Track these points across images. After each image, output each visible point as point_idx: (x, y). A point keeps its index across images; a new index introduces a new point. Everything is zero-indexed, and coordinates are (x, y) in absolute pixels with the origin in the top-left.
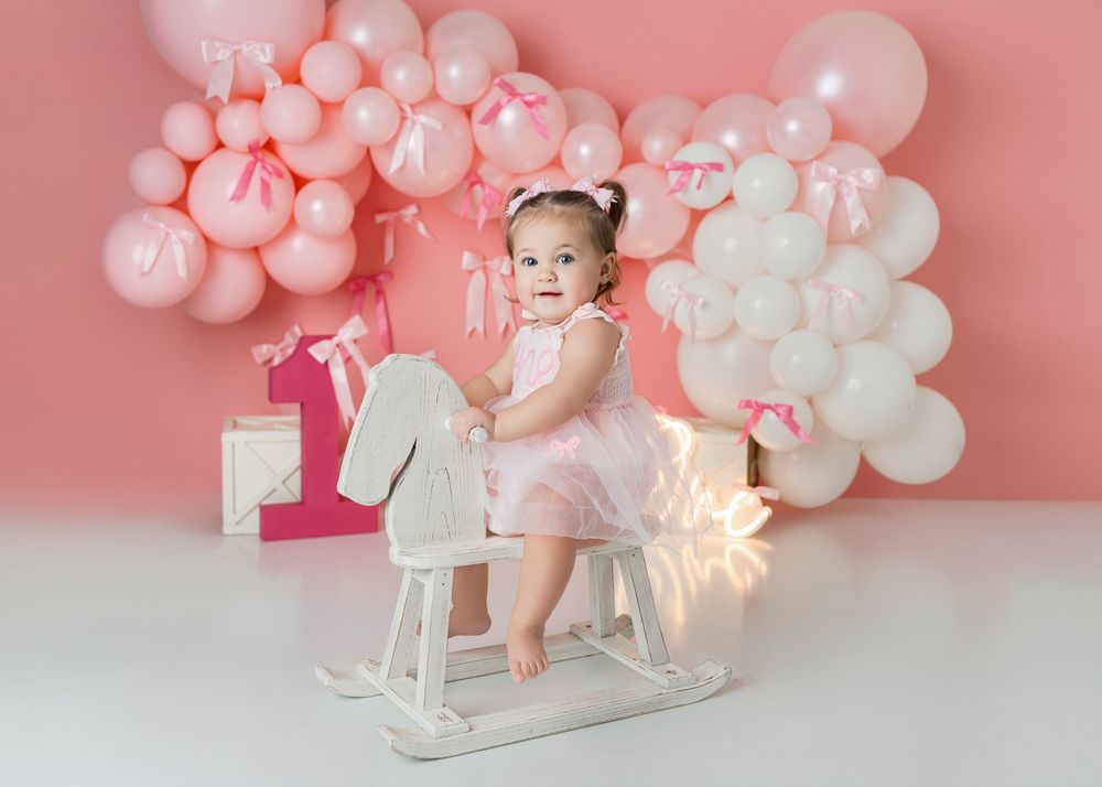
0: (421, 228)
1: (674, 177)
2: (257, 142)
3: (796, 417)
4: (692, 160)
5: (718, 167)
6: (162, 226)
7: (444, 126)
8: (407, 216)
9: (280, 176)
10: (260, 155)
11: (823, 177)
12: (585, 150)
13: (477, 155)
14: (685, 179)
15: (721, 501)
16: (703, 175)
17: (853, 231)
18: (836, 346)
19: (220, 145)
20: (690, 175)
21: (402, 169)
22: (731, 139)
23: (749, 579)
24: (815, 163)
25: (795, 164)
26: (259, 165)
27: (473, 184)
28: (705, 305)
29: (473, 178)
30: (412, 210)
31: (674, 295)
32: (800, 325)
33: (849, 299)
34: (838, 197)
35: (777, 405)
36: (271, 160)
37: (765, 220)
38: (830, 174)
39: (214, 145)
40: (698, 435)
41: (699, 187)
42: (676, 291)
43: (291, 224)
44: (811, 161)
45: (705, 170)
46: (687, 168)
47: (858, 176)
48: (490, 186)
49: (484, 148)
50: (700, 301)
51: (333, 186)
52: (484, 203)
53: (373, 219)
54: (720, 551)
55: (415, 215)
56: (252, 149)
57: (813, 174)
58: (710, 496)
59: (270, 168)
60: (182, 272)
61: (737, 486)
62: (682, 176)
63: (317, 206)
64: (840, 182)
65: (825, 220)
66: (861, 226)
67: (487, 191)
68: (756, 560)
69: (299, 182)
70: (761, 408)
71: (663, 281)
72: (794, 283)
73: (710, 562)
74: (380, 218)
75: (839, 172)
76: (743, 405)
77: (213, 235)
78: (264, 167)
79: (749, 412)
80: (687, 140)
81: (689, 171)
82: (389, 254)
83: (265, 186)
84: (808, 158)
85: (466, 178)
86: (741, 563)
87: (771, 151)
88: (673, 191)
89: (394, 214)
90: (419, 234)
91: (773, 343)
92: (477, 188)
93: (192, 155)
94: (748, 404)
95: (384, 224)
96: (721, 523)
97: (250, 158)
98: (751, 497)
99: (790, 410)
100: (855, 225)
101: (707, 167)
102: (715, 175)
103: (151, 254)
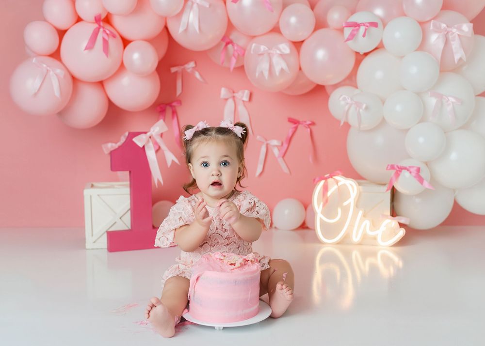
0: (197, 75)
1: (348, 31)
2: (100, 16)
3: (422, 174)
4: (359, 21)
5: (375, 25)
6: (45, 66)
7: (210, 5)
8: (189, 68)
9: (114, 36)
10: (102, 24)
11: (438, 30)
12: (293, 20)
13: (230, 26)
14: (355, 32)
15: (375, 226)
16: (366, 30)
17: (456, 62)
18: (445, 133)
19: (79, 20)
20: (358, 30)
21: (186, 30)
22: (379, 12)
23: (392, 270)
24: (432, 21)
25: (421, 23)
26: (101, 30)
27: (227, 44)
28: (367, 108)
29: (227, 40)
30: (192, 65)
31: (347, 103)
32: (422, 120)
33: (452, 102)
34: (447, 42)
35: (410, 167)
36: (108, 27)
37: (402, 57)
38: (442, 28)
39: (75, 20)
40: (361, 187)
41: (364, 36)
42: (349, 101)
43: (122, 67)
44: (430, 21)
45: (367, 26)
46: (356, 25)
47: (459, 29)
48: (238, 45)
49: (234, 21)
50: (364, 106)
51: (146, 44)
52: (234, 55)
53: (169, 70)
54: (374, 254)
55: (193, 68)
56: (97, 20)
57: (431, 28)
58: (367, 223)
59: (108, 32)
60: (57, 93)
61: (384, 216)
62: (353, 30)
63: (136, 56)
64: (448, 33)
65: (439, 56)
66: (460, 59)
67: (236, 48)
68: (396, 259)
69: (126, 42)
70: (401, 169)
71: (341, 96)
72: (419, 94)
73: (369, 260)
74: (173, 70)
75: (448, 26)
76: (389, 167)
77: (77, 74)
78: (104, 31)
79: (393, 172)
80: (353, 12)
81: (357, 27)
82: (179, 91)
83: (105, 42)
84: (428, 19)
85: (223, 39)
86: (387, 261)
87: (405, 15)
88: (348, 40)
89: (182, 67)
90: (196, 78)
91: (407, 130)
92: (230, 46)
93: (62, 27)
94: (392, 167)
95: (176, 73)
96: (375, 238)
97: (96, 26)
98: (393, 223)
99: (418, 170)
100: (457, 57)
101: (368, 25)
102: (373, 29)
103: (38, 82)
